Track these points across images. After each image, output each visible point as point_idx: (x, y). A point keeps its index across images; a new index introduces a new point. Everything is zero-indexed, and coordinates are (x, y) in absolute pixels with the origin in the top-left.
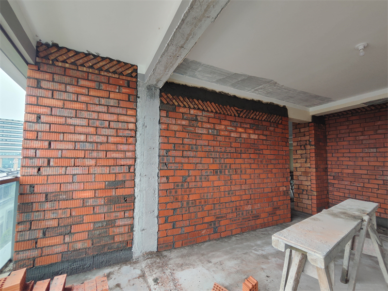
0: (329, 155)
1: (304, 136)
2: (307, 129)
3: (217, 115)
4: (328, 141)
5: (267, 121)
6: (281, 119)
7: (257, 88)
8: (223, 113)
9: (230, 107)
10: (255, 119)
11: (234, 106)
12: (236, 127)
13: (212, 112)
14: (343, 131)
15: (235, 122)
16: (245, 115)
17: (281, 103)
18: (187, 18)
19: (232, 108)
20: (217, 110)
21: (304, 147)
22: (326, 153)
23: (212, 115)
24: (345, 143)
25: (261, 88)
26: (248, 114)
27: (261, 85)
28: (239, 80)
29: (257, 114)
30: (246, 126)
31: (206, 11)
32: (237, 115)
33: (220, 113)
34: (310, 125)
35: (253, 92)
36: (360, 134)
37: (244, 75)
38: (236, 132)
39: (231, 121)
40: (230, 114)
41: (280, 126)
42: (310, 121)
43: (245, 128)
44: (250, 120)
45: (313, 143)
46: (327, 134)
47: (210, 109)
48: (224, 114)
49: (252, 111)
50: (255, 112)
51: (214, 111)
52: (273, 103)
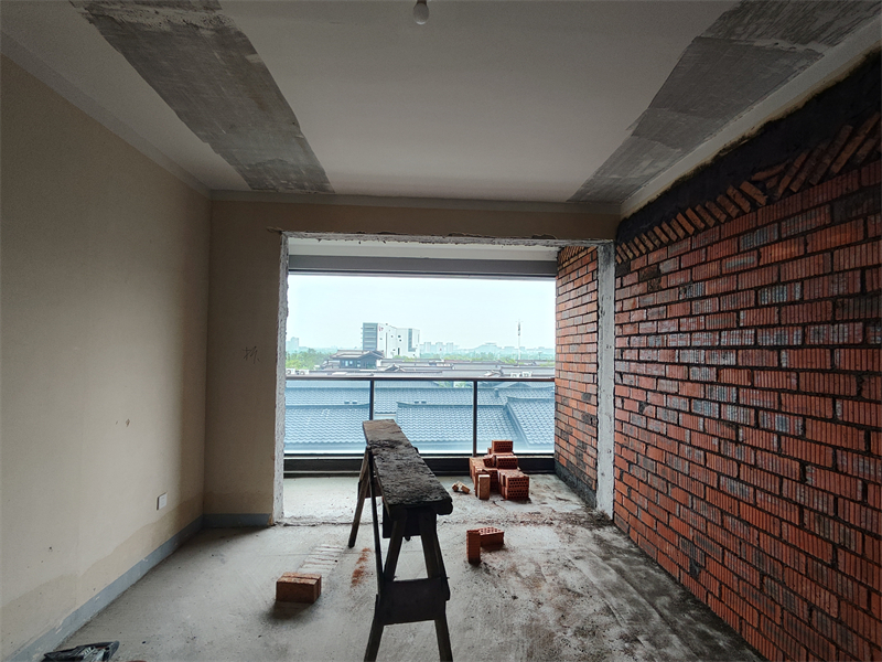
3: (698, 240)
8: (713, 223)
9: (738, 186)
11: (751, 175)
12: (758, 249)
13: (687, 236)
19: (743, 185)
20: (699, 222)
23: (686, 244)
30: (804, 225)
33: (706, 227)
38: (757, 266)
39: (738, 235)
40: (735, 214)
44: (832, 183)
47: (681, 234)
48: (718, 222)
51: (692, 231)
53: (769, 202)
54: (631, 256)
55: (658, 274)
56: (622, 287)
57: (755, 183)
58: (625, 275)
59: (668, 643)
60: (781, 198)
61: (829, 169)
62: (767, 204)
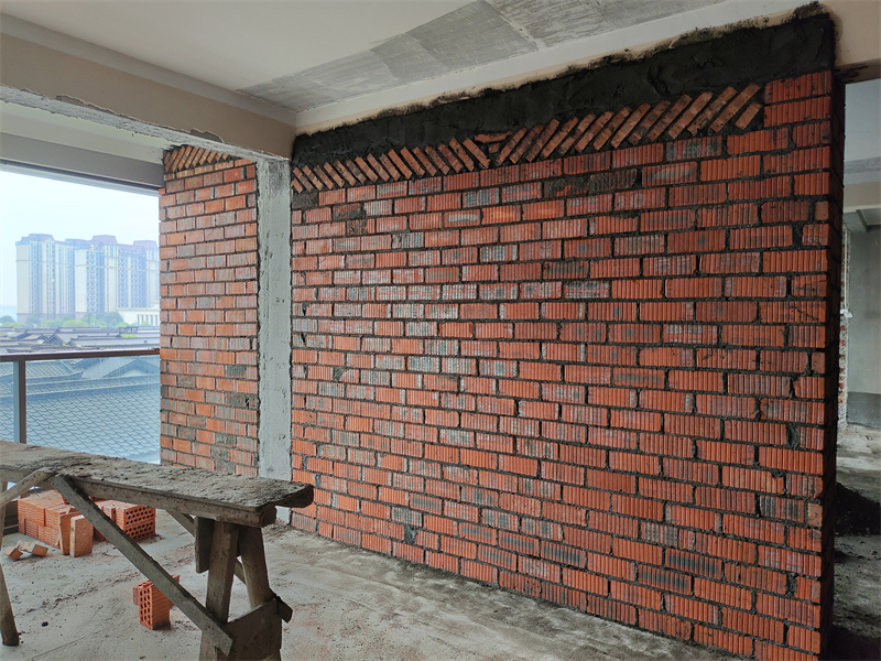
53: (492, 166)
54: (319, 185)
55: (363, 216)
56: (303, 223)
57: (478, 144)
58: (310, 209)
59: (418, 605)
60: (501, 166)
61: (541, 151)
62: (489, 168)
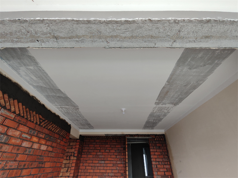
0: (81, 164)
1: (72, 148)
2: (74, 144)
3: (18, 118)
4: (83, 153)
5: (58, 134)
6: (66, 134)
7: (64, 107)
8: (26, 117)
9: (36, 114)
10: (51, 130)
11: (40, 114)
12: (31, 135)
13: (14, 112)
14: (91, 148)
15: (33, 129)
16: (45, 125)
17: (69, 122)
18: (94, 25)
19: (37, 115)
20: (22, 112)
21: (70, 157)
22: (80, 163)
23: (13, 116)
24: (91, 156)
25: (66, 108)
26: (48, 124)
27: (68, 106)
28: (58, 95)
29: (54, 126)
30: (41, 136)
31: (112, 37)
32: (38, 123)
33: (23, 117)
34: (77, 141)
35: (58, 108)
36: (99, 151)
37: (64, 94)
38: (29, 141)
39: (30, 128)
40: (32, 120)
41: (64, 140)
42: (78, 138)
43: (40, 138)
44: (47, 130)
45: (76, 155)
46: (83, 148)
47: (13, 109)
48: (27, 119)
49: (51, 123)
50: (53, 124)
51: (18, 112)
52: (65, 121)
